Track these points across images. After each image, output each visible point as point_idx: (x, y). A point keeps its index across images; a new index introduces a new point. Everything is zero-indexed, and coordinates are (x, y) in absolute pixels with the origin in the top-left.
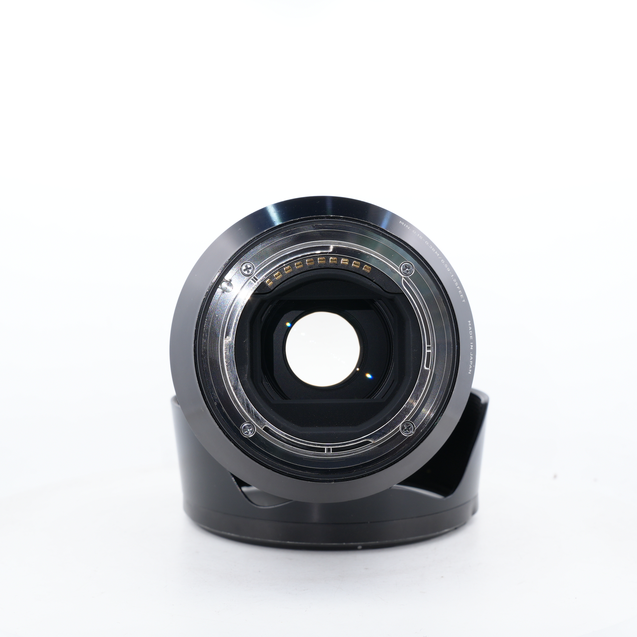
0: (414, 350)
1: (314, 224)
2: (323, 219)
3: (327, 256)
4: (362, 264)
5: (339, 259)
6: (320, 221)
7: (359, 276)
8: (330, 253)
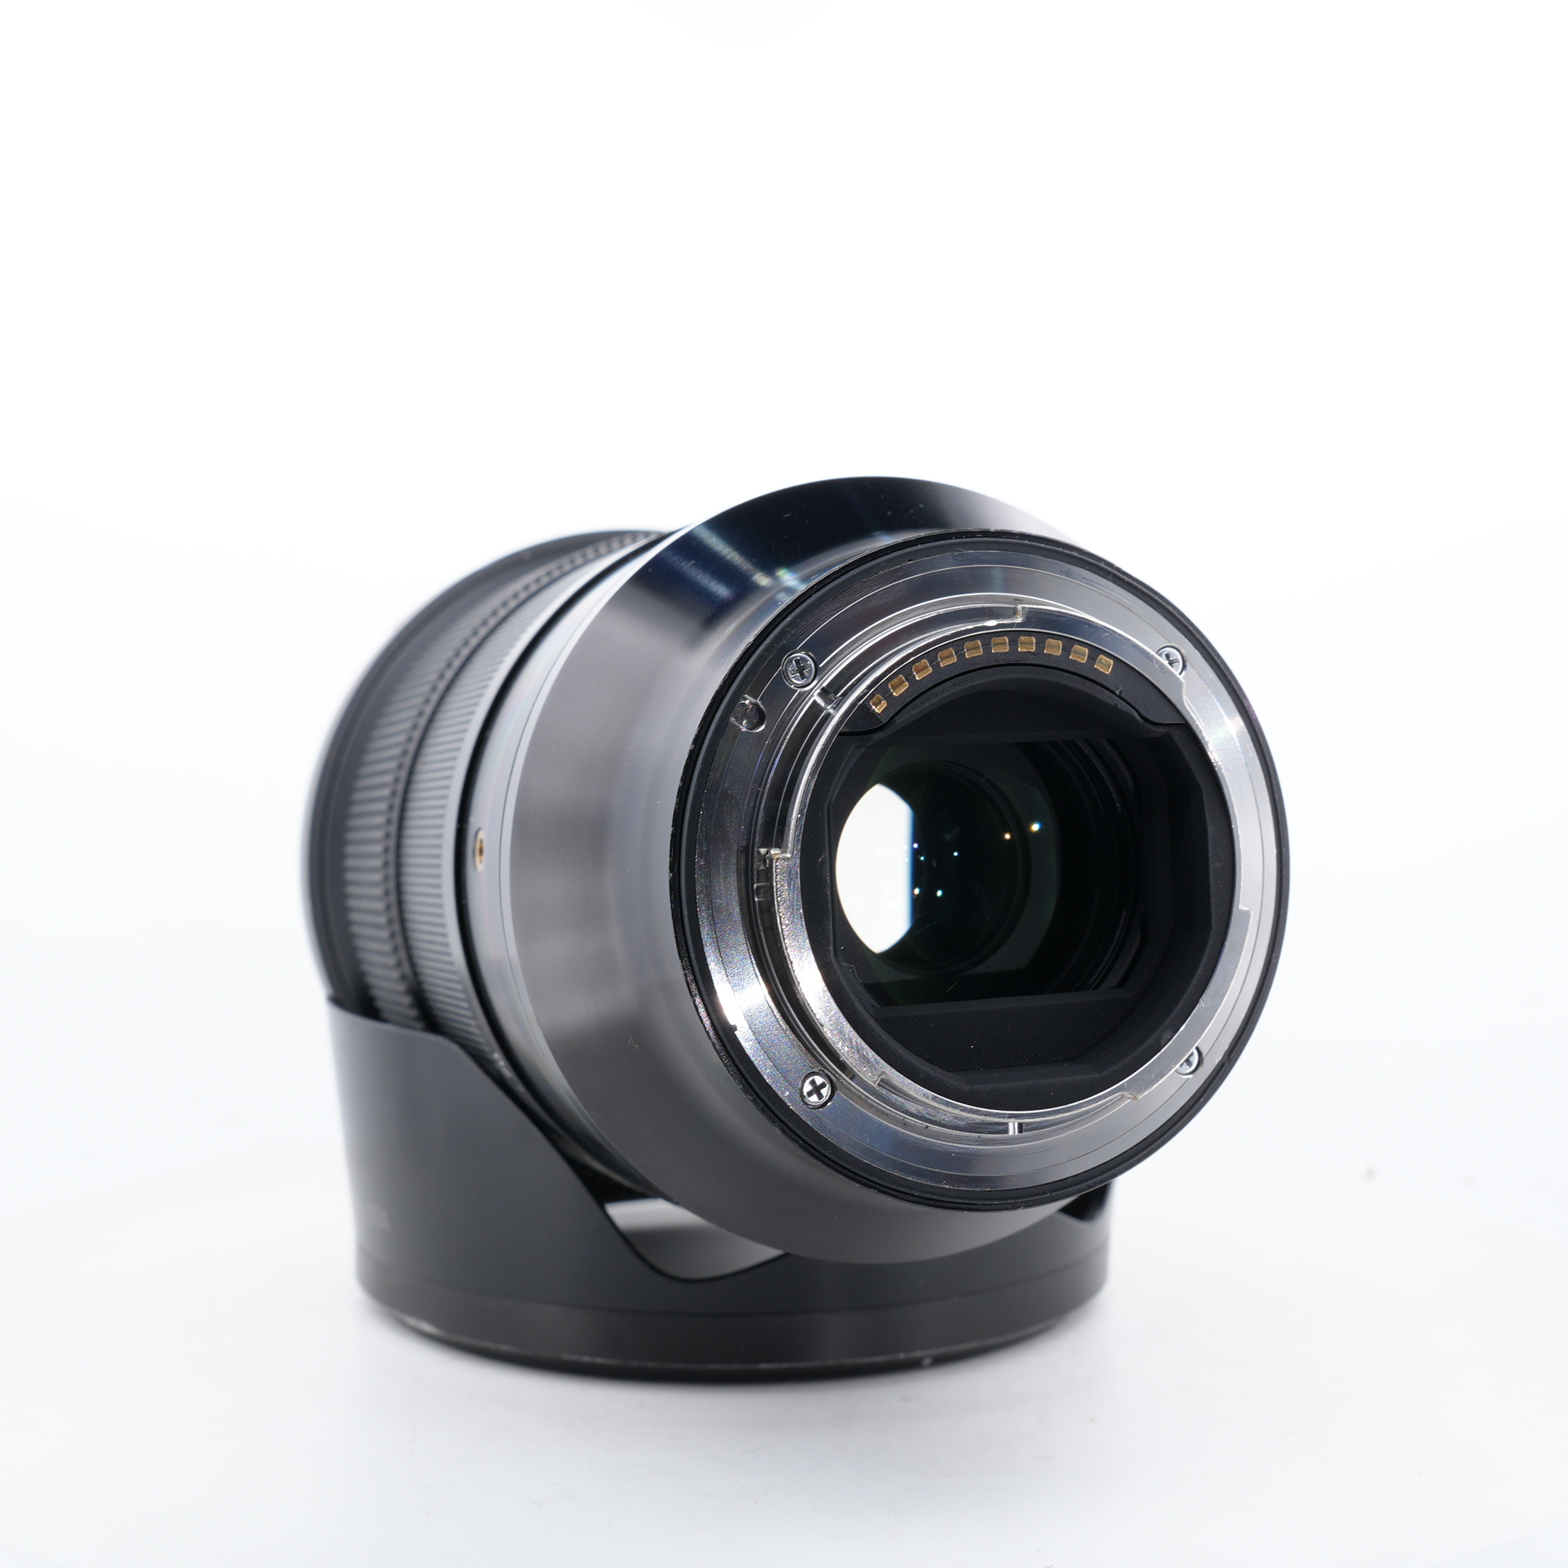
0: (1216, 864)
1: (957, 551)
2: (976, 539)
3: (1014, 635)
4: (1095, 652)
5: (1042, 638)
6: (966, 543)
7: (1089, 684)
8: (1019, 625)
